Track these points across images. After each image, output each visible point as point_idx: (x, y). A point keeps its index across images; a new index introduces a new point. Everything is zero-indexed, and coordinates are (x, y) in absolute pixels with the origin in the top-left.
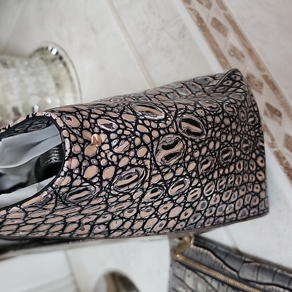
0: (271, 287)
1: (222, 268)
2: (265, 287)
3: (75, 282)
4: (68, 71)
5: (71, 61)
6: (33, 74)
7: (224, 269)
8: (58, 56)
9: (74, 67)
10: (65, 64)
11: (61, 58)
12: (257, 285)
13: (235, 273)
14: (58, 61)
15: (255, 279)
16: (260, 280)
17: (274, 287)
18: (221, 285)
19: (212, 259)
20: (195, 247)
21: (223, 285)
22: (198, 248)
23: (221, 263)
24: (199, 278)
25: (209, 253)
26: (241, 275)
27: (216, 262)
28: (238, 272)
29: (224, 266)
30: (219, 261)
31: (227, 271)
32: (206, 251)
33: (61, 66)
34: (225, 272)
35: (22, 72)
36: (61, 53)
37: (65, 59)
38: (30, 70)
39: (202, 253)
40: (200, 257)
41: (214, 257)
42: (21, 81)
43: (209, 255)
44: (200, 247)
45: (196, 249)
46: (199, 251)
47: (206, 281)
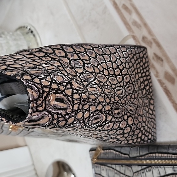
0: (148, 155)
1: (120, 156)
2: (145, 157)
3: (35, 169)
4: (36, 40)
5: (38, 33)
6: (15, 40)
7: (121, 156)
8: (30, 31)
9: (39, 37)
10: (34, 35)
11: (32, 32)
12: (140, 158)
13: (127, 156)
14: (30, 34)
15: (138, 155)
16: (141, 154)
17: (150, 155)
18: (121, 167)
19: (114, 153)
20: (104, 151)
21: (122, 166)
22: (106, 151)
23: (119, 153)
24: (109, 168)
25: (112, 151)
26: (131, 156)
27: (116, 154)
28: (129, 155)
29: (121, 154)
30: (117, 153)
31: (123, 156)
32: (110, 151)
33: (32, 36)
34: (122, 157)
35: (8, 37)
36: (32, 29)
37: (35, 32)
38: (13, 37)
39: (108, 153)
40: (107, 155)
41: (115, 152)
42: (8, 43)
43: (112, 152)
44: (106, 150)
45: (105, 152)
46: (106, 153)
47: (113, 168)
